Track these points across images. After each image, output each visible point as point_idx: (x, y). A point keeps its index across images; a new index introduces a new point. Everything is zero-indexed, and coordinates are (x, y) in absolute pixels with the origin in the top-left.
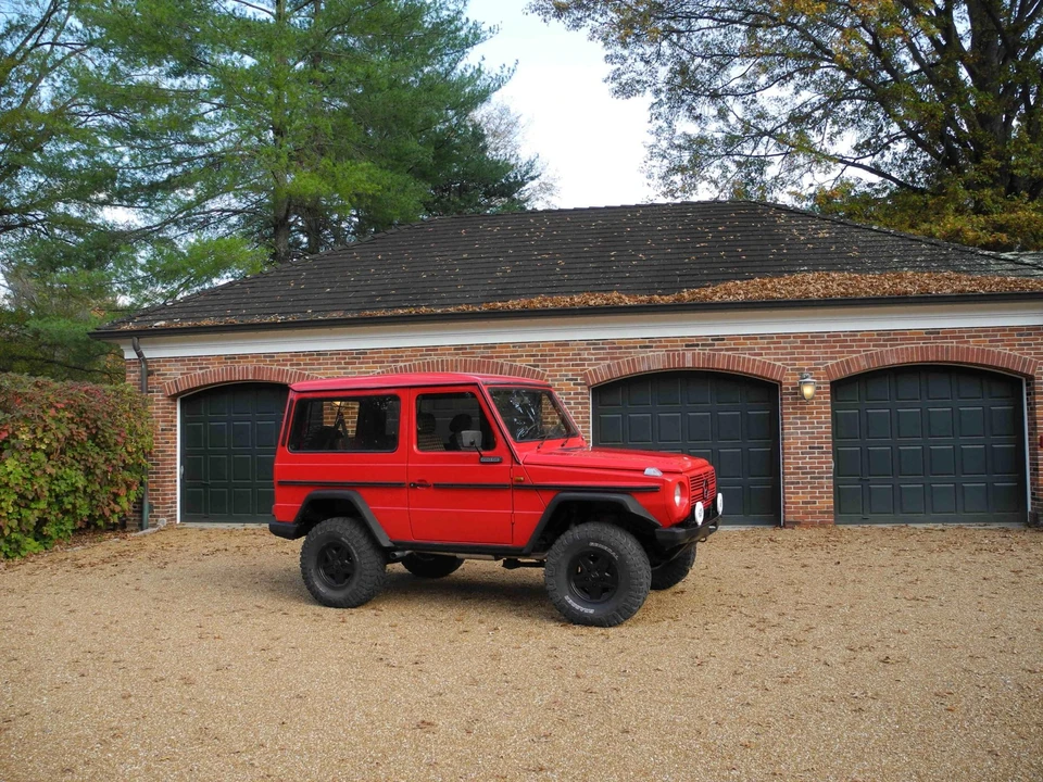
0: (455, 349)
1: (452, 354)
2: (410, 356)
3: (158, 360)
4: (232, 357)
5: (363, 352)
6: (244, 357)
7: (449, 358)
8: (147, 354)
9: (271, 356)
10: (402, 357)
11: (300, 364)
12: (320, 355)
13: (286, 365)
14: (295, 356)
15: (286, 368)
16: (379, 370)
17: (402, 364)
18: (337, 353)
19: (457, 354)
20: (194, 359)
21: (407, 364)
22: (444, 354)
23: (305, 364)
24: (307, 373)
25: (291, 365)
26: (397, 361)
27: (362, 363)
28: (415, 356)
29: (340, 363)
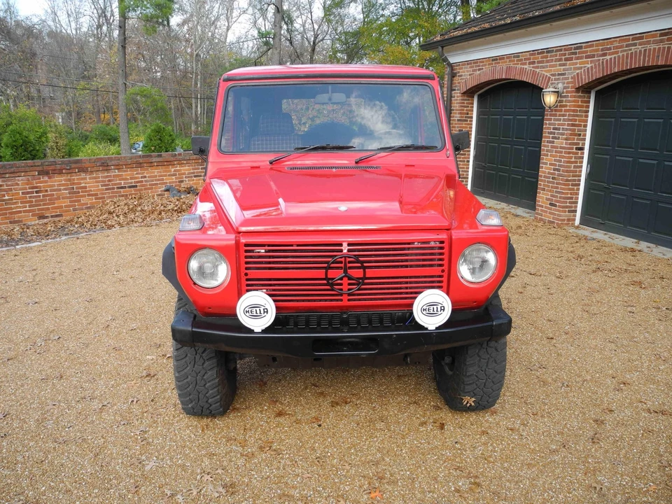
0: (662, 35)
1: (655, 42)
2: (617, 47)
3: (458, 64)
4: (495, 59)
5: (578, 47)
6: (501, 58)
7: (653, 46)
8: (452, 60)
9: (517, 55)
10: (610, 49)
11: (534, 63)
12: (548, 52)
13: (525, 64)
14: (532, 55)
15: (525, 67)
16: (589, 66)
17: (608, 57)
18: (559, 49)
19: (661, 41)
20: (476, 61)
21: (613, 56)
22: (648, 43)
23: (539, 62)
24: (538, 70)
25: (530, 63)
26: (605, 55)
27: (577, 58)
28: (621, 47)
29: (560, 60)
